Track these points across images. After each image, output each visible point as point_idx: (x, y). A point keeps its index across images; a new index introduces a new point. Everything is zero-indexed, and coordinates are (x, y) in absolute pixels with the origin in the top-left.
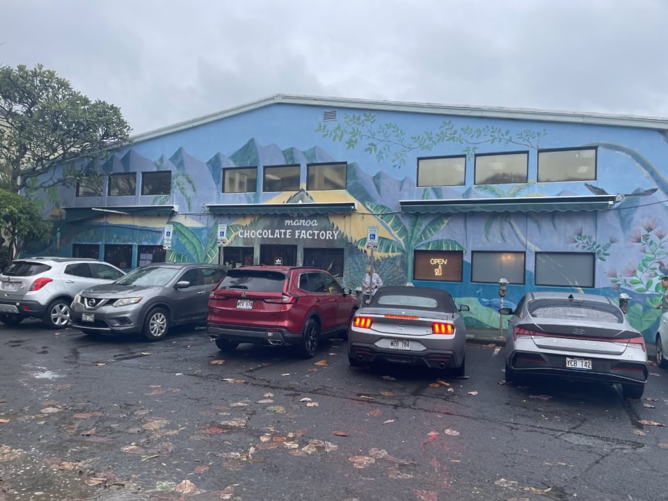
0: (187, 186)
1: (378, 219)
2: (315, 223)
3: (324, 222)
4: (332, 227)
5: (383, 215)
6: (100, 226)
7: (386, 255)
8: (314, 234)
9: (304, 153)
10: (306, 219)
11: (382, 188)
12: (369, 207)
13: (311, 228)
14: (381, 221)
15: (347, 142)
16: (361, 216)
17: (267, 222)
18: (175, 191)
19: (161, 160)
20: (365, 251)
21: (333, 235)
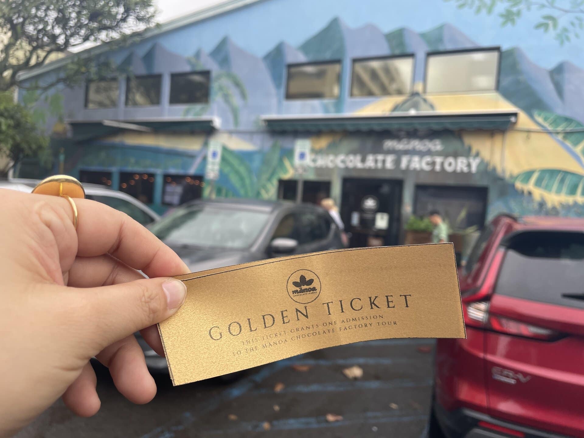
0: (234, 92)
1: (558, 141)
2: (437, 145)
3: (455, 144)
4: (467, 153)
5: (567, 134)
6: (114, 147)
7: (570, 200)
8: (433, 164)
9: (423, 36)
10: (421, 138)
11: (568, 88)
12: (540, 120)
13: (429, 153)
14: (562, 144)
15: (502, 16)
16: (524, 135)
17: (354, 143)
18: (217, 99)
19: (198, 55)
20: (530, 193)
21: (469, 165)
